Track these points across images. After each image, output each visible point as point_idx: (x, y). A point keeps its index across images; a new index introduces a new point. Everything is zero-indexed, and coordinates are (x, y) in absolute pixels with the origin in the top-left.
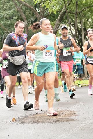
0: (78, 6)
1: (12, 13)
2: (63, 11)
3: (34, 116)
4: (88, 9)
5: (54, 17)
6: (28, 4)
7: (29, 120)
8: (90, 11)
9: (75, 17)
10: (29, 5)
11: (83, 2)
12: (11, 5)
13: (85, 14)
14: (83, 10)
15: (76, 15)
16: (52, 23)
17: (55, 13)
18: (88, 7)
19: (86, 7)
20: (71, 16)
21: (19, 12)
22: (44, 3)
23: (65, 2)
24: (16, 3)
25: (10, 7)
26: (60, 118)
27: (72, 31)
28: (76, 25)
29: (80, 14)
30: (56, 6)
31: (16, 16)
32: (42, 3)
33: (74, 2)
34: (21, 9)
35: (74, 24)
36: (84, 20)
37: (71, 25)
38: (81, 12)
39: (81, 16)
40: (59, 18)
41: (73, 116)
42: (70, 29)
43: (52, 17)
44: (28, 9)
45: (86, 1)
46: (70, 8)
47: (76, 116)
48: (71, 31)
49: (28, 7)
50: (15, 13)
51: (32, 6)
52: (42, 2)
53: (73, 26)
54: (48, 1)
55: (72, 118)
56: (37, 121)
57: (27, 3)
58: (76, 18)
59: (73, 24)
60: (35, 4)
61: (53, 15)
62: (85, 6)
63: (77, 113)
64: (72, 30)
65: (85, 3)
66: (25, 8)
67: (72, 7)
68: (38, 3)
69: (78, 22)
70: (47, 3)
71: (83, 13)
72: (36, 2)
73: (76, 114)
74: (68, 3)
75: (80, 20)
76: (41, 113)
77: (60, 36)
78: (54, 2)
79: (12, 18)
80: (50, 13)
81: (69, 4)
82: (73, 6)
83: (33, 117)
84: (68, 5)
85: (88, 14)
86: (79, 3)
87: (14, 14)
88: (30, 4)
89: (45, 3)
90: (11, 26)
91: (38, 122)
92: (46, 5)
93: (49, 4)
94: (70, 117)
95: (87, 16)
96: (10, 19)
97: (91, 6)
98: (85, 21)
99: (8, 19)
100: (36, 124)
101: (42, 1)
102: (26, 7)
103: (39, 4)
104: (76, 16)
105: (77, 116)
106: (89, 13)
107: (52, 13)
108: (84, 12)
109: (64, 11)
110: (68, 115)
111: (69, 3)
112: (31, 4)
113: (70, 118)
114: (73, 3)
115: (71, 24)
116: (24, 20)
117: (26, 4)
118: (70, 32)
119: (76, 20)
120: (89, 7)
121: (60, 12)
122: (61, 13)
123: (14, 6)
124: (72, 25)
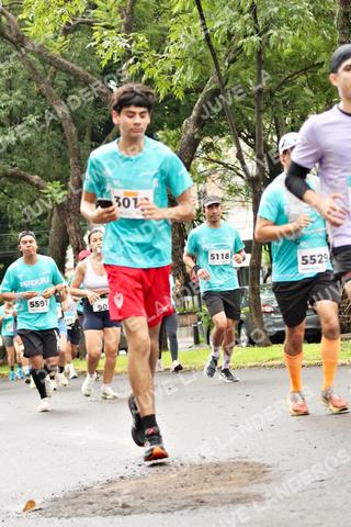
0: (263, 66)
1: (19, 103)
2: (209, 87)
3: (111, 489)
4: (302, 78)
5: (176, 110)
6: (78, 64)
7: (91, 503)
8: (313, 83)
9: (256, 110)
10: (80, 69)
11: (282, 50)
12: (15, 72)
13: (293, 97)
14: (285, 83)
15: (256, 100)
16: (169, 134)
17: (180, 95)
18: (304, 71)
19: (294, 70)
20: (241, 106)
21: (43, 97)
22: (136, 60)
23: (214, 55)
24: (31, 65)
25: (9, 80)
26: (210, 491)
27: (246, 161)
28: (260, 140)
29: (272, 95)
30: (184, 72)
31: (32, 111)
32: (131, 61)
33: (248, 54)
34: (53, 84)
35: (253, 137)
36: (288, 120)
37: (241, 141)
38: (279, 88)
39: (276, 102)
40: (194, 113)
41: (260, 482)
42: (239, 156)
43: (170, 109)
44: (76, 85)
45: (293, 47)
46: (236, 75)
47: (268, 481)
48: (243, 163)
49: (77, 76)
50: (28, 101)
51: (92, 72)
52: (130, 57)
53: (248, 143)
54: (154, 53)
55: (254, 489)
56: (124, 506)
57: (72, 62)
58: (261, 112)
59: (248, 137)
60: (104, 63)
61: (174, 105)
62: (293, 65)
63: (275, 470)
64: (245, 157)
65: (292, 56)
66: (68, 82)
67: (242, 73)
68: (116, 60)
69: (267, 126)
70: (148, 62)
71: (284, 91)
72: (107, 57)
73: (268, 476)
74: (227, 56)
75: (276, 120)
76: (138, 475)
77: (200, 182)
78: (175, 56)
79: (21, 122)
80: (162, 97)
81: (233, 61)
82: (246, 67)
83: (106, 490)
84: (227, 64)
85: (305, 95)
86: (268, 55)
87: (25, 103)
88: (84, 66)
89: (141, 61)
90: (17, 151)
91: (127, 510)
92: (144, 66)
93: (157, 64)
94: (247, 485)
95: (299, 102)
96: (11, 125)
97: (314, 66)
98: (293, 121)
99: (6, 122)
100: (118, 519)
101: (129, 52)
102: (72, 78)
103: (120, 62)
104: (258, 104)
105: (272, 484)
106: (307, 91)
107: (169, 97)
108: (287, 89)
109: (213, 86)
110: (240, 478)
111: (232, 56)
112: (87, 64)
113: (245, 490)
114: (245, 55)
115: (240, 135)
116: (64, 125)
117: (71, 65)
118: (239, 165)
119: (259, 118)
120: (307, 69)
121: (199, 90)
122: (201, 96)
123: (27, 73)
124: (245, 140)
